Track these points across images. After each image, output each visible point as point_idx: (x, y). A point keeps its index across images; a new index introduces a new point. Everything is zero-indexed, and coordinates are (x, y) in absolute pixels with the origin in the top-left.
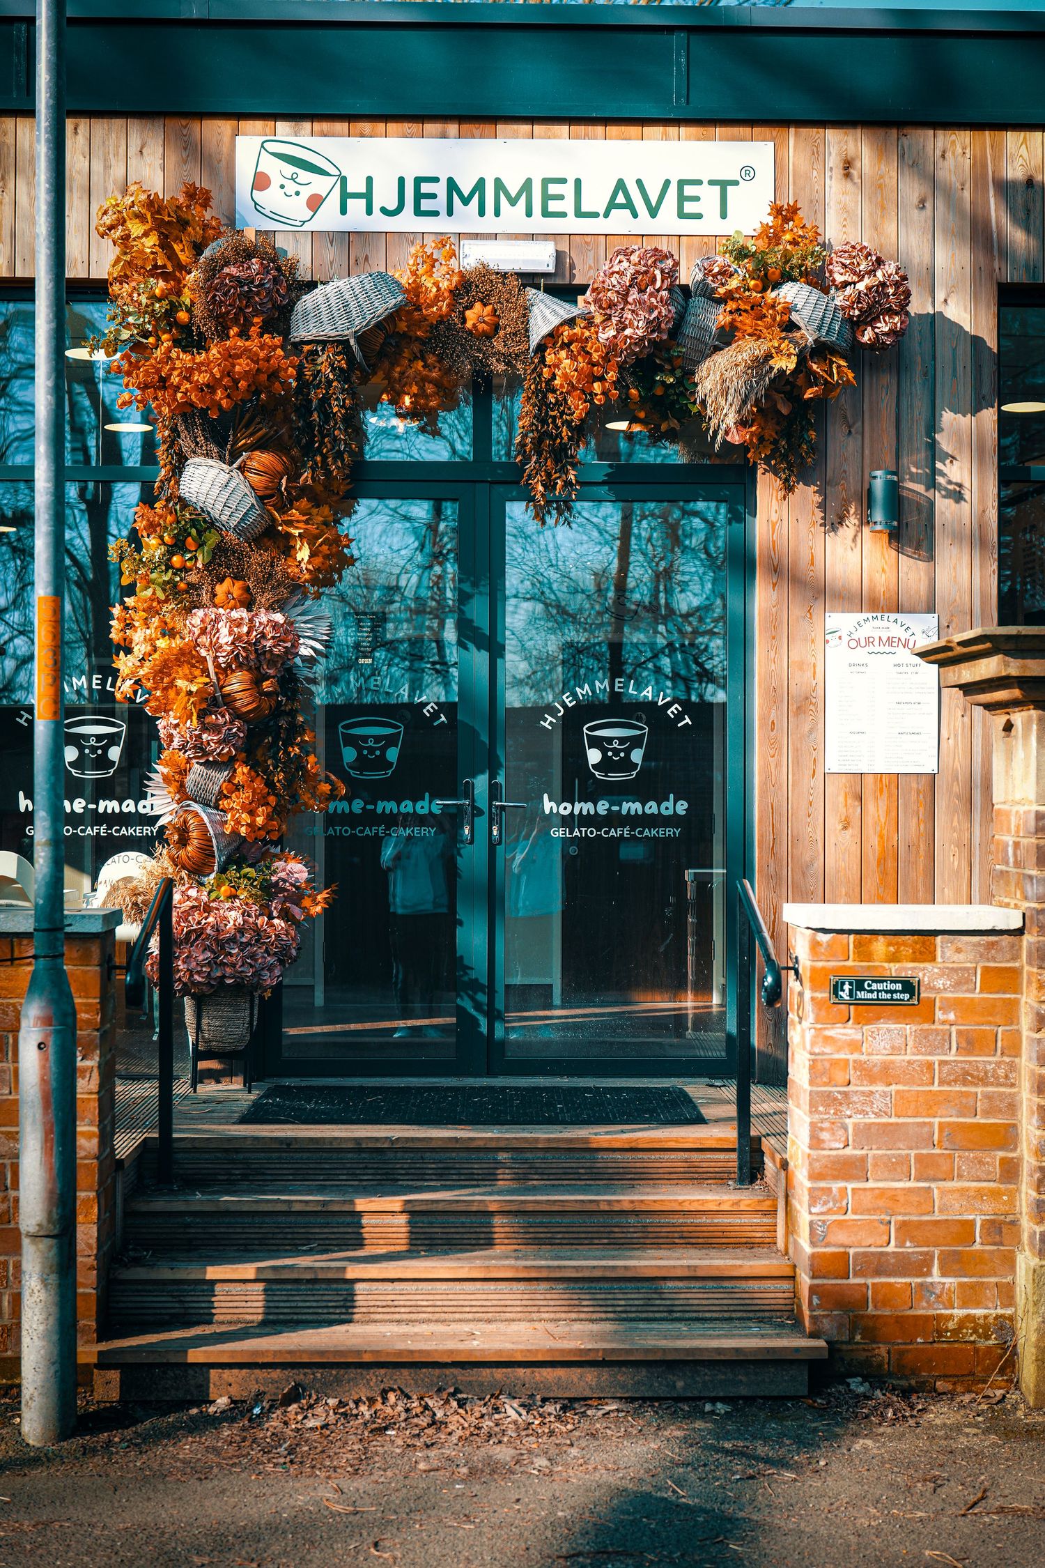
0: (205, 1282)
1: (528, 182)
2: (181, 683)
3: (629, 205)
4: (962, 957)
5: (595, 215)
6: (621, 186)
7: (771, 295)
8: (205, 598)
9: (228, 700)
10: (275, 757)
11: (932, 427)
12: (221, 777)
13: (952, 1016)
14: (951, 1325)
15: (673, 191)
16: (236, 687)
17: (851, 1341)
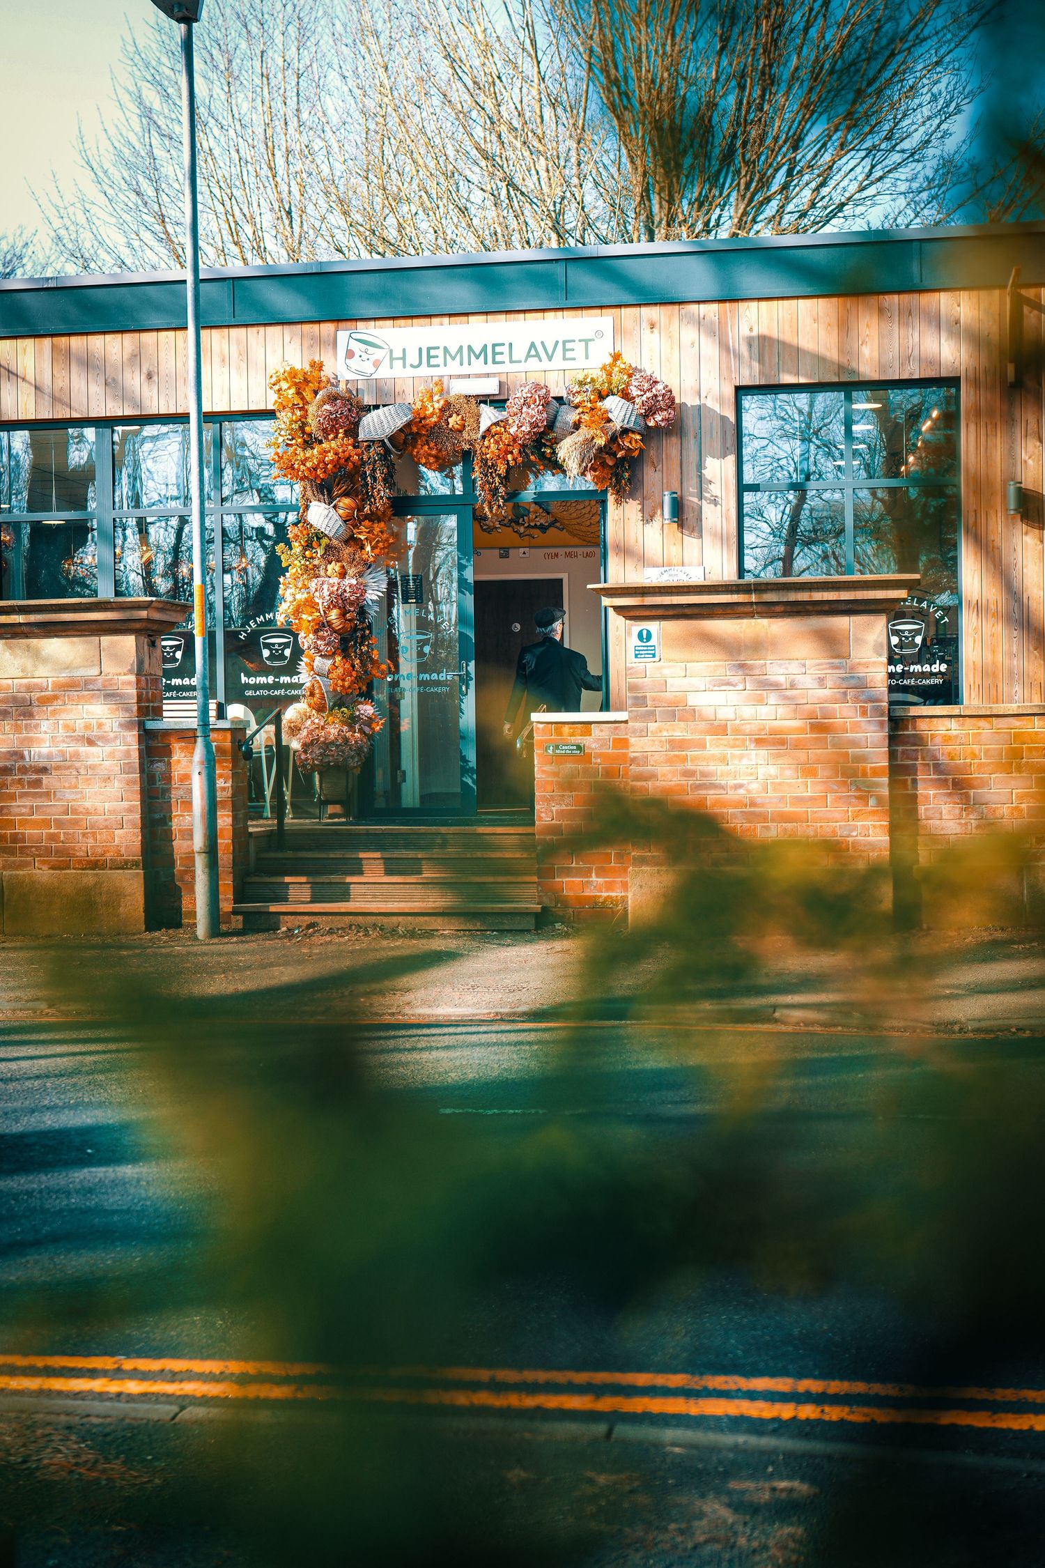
0: (284, 883)
1: (485, 346)
2: (304, 617)
3: (537, 355)
4: (603, 733)
5: (520, 362)
6: (533, 345)
7: (599, 404)
8: (322, 573)
9: (329, 624)
10: (355, 652)
11: (700, 466)
12: (329, 663)
13: (599, 761)
14: (601, 900)
15: (560, 346)
16: (333, 617)
17: (556, 907)
